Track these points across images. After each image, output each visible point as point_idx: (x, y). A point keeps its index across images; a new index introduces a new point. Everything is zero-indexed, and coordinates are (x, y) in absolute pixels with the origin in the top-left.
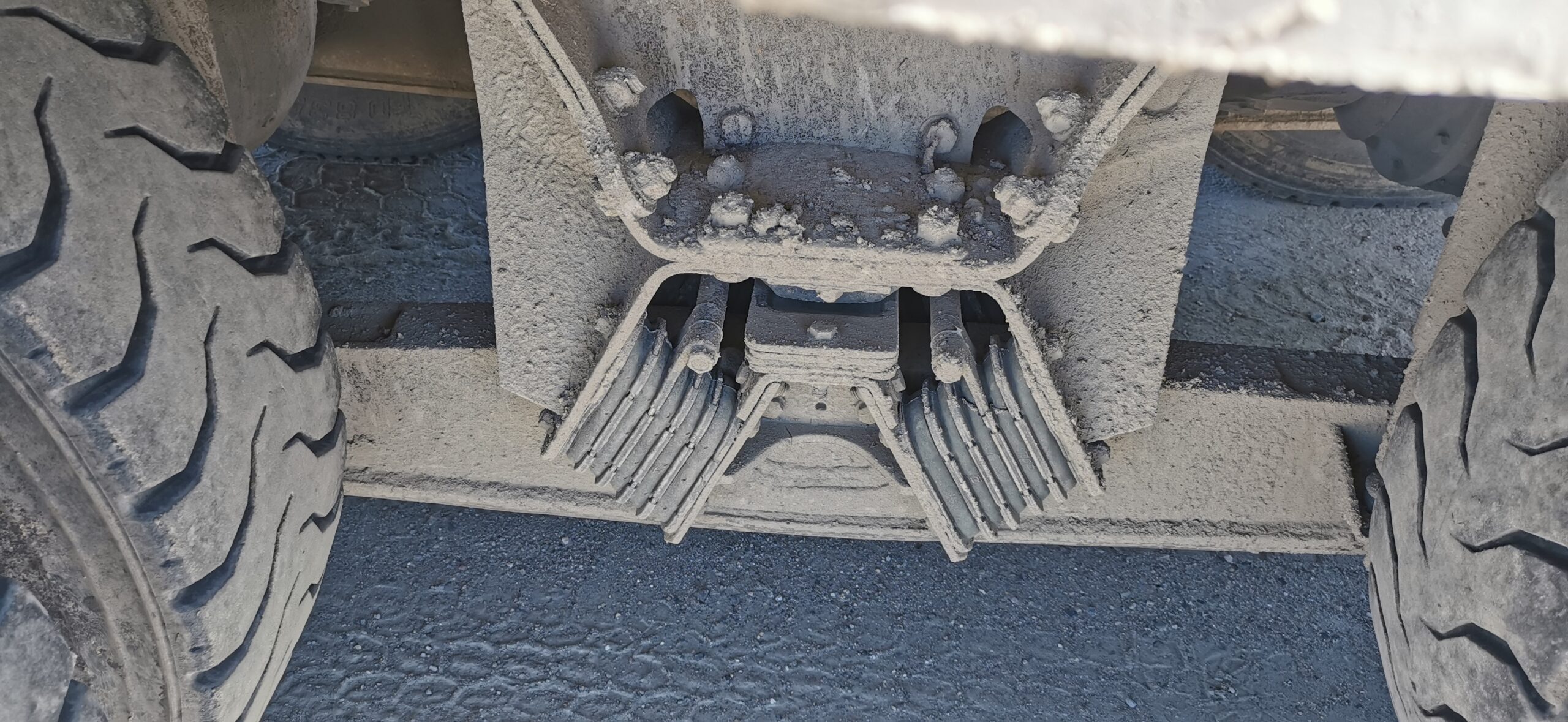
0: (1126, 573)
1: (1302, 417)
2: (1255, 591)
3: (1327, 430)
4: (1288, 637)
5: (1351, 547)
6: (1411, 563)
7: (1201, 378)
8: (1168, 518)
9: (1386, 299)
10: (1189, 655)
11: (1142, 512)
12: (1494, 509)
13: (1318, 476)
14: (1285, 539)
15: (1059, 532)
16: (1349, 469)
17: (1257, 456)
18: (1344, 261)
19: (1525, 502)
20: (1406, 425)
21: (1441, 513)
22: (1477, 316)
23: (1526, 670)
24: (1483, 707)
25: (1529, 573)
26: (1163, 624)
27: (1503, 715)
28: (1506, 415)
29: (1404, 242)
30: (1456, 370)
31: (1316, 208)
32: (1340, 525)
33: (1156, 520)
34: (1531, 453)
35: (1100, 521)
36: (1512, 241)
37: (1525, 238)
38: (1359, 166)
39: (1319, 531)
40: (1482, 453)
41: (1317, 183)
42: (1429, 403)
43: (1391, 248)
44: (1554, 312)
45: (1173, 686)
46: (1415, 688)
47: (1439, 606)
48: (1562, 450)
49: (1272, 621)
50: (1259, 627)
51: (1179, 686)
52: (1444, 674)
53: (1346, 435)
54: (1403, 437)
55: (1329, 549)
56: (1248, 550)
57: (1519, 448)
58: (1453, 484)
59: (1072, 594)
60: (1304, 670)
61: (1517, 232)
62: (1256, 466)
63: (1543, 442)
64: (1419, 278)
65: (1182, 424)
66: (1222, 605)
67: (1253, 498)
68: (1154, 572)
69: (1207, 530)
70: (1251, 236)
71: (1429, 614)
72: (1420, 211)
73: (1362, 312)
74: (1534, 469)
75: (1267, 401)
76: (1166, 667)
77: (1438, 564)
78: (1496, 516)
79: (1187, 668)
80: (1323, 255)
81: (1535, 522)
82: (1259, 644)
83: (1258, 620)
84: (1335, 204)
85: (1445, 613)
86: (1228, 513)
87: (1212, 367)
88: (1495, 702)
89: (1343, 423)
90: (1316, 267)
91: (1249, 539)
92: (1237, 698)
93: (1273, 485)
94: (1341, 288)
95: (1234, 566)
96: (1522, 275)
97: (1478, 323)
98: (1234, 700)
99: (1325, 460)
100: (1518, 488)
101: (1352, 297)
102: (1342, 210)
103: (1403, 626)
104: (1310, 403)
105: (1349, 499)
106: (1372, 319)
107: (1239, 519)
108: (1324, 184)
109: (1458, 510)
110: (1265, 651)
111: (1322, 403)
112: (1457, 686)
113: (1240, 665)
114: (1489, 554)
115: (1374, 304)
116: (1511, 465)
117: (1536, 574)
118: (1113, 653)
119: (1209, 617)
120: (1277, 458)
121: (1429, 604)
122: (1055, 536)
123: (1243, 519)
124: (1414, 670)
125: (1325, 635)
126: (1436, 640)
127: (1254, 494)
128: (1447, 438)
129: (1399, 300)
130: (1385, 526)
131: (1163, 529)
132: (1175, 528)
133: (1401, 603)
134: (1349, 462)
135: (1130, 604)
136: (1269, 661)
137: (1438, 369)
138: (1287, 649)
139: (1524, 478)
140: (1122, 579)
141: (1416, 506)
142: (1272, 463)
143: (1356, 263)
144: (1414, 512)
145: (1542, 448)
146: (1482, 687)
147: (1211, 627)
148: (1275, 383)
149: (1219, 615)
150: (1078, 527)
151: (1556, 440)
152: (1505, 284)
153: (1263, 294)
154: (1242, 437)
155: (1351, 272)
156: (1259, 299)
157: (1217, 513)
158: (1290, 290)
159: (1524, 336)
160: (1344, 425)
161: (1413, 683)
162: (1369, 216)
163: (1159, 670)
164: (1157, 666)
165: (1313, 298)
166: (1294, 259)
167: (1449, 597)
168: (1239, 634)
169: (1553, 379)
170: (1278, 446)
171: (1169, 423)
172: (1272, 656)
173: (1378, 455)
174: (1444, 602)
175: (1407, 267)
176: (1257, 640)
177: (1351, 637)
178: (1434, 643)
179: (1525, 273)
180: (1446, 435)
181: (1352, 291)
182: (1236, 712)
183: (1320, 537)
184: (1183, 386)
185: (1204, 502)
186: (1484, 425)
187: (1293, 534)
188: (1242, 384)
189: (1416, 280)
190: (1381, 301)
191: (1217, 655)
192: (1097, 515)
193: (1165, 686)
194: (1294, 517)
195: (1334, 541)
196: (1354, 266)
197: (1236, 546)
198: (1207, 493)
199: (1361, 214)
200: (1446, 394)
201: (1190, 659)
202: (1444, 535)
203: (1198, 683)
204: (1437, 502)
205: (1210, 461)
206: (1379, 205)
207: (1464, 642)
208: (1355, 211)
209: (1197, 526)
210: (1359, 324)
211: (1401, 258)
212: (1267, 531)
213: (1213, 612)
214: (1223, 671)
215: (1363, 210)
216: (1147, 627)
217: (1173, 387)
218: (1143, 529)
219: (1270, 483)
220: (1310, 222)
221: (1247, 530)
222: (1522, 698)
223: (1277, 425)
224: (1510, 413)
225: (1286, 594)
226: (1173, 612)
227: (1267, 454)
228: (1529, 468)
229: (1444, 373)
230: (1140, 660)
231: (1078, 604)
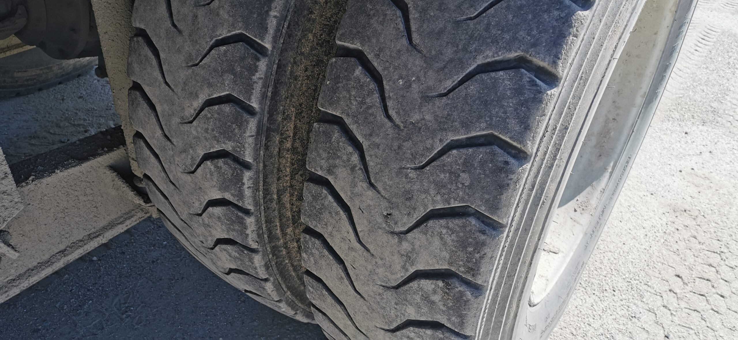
0: (52, 295)
1: (91, 170)
2: (115, 264)
3: (105, 170)
4: (140, 272)
5: (144, 215)
6: (174, 195)
7: (33, 175)
8: (58, 251)
9: (89, 120)
10: (105, 308)
11: (44, 255)
12: (191, 152)
13: (113, 192)
14: (116, 228)
15: (6, 292)
16: (124, 181)
17: (82, 198)
18: (61, 112)
19: (200, 142)
20: (138, 143)
21: (173, 167)
22: (139, 82)
23: (236, 202)
24: (229, 228)
25: (216, 167)
26: (84, 305)
27: (238, 225)
28: (174, 113)
29: (81, 94)
30: (144, 108)
31: (32, 95)
32: (134, 208)
33: (53, 255)
34: (191, 122)
35: (25, 273)
36: (134, 45)
37: (138, 42)
38: (40, 68)
39: (127, 216)
40: (174, 134)
41: (26, 83)
42: (142, 127)
43: (77, 99)
44: (167, 64)
45: (107, 325)
46: (203, 243)
47: (193, 203)
48: (201, 114)
49: (129, 271)
50: (126, 277)
51: (109, 323)
52: (210, 227)
53: (113, 168)
54: (140, 148)
55: (135, 221)
56: (103, 243)
57: (185, 123)
58: (171, 153)
59: (31, 323)
60: (154, 280)
61: (133, 41)
62: (84, 203)
63: (193, 115)
64: (97, 106)
65: (38, 202)
66: (105, 279)
67: (92, 218)
68: (65, 286)
69: (80, 245)
70: (9, 119)
71: (192, 209)
72: (79, 79)
73: (82, 129)
74: (196, 127)
75: (72, 170)
76: (98, 321)
77: (183, 187)
78: (193, 153)
79: (107, 314)
80: (49, 113)
81: (208, 147)
82: (131, 283)
83: (124, 274)
84: (40, 90)
85: (197, 204)
86: (85, 231)
87: (35, 168)
88: (233, 223)
89: (109, 164)
90: (50, 120)
91: (101, 237)
92: (136, 309)
93: (96, 207)
94: (67, 124)
95: (99, 260)
96: (146, 56)
97: (141, 84)
98: (135, 312)
99: (112, 184)
100: (194, 138)
101: (74, 125)
102: (45, 91)
103: (185, 223)
104: (91, 162)
105: (132, 193)
106: (89, 130)
107: (91, 231)
108: (29, 82)
109: (178, 161)
110: (135, 284)
111: (96, 159)
112: (217, 228)
113: (129, 297)
114: (199, 170)
115: (85, 124)
116: (187, 131)
117: (219, 165)
118: (69, 333)
119: (103, 287)
120: (91, 194)
121: (189, 205)
122: (5, 295)
123: (93, 230)
124: (198, 236)
125: (153, 262)
126: (200, 217)
127: (91, 216)
128: (157, 136)
129: (95, 119)
130: (155, 189)
131: (59, 257)
132: (65, 253)
133: (179, 214)
134: (122, 178)
135: (63, 307)
136: (139, 287)
137: (137, 111)
138: (143, 277)
139: (194, 133)
140: (52, 299)
141: (162, 171)
142: (90, 198)
143: (66, 110)
144: (163, 174)
145: (194, 118)
146: (225, 221)
147: (106, 291)
148: (70, 161)
149: (106, 284)
150: (16, 283)
151: (196, 112)
152: (142, 63)
153: (33, 141)
154: (70, 193)
155: (67, 115)
156: (33, 144)
157: (80, 235)
158: (44, 134)
159: (162, 79)
160: (110, 165)
161: (201, 241)
162: (59, 89)
163: (96, 324)
164: (94, 323)
165: (57, 133)
166: (37, 120)
167: (195, 197)
168: (120, 285)
169: (182, 90)
170: (88, 188)
171: (31, 205)
172: (138, 284)
173: (132, 169)
174: (195, 200)
175: (89, 103)
176: (128, 282)
177: (163, 256)
178: (200, 219)
179: (147, 55)
180: (156, 135)
181: (73, 123)
182: (139, 315)
183: (129, 218)
184: (27, 183)
185: (71, 233)
186: (168, 122)
187: (118, 224)
188: (55, 169)
189: (96, 107)
190: (88, 121)
191: (117, 300)
192: (22, 271)
193: (103, 328)
194: (113, 216)
195: (135, 216)
196: (67, 112)
197: (97, 244)
198: (70, 228)
199: (55, 90)
200: (146, 120)
201: (106, 310)
202: (179, 174)
203: (116, 316)
204: (169, 164)
205: (62, 212)
206: (60, 83)
207: (210, 209)
208: (51, 89)
209: (74, 246)
210: (85, 135)
211: (84, 101)
212: (106, 229)
213: (103, 284)
214: (123, 304)
215: (55, 88)
216: (78, 311)
217: (22, 186)
218: (49, 263)
219: (95, 207)
220: (33, 102)
221: (97, 234)
222: (240, 214)
223: (82, 179)
224: (175, 112)
225: (128, 257)
226: (85, 297)
227: (86, 195)
228: (194, 128)
229: (140, 111)
230: (84, 326)
231: (37, 325)
